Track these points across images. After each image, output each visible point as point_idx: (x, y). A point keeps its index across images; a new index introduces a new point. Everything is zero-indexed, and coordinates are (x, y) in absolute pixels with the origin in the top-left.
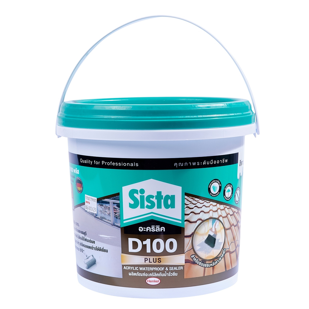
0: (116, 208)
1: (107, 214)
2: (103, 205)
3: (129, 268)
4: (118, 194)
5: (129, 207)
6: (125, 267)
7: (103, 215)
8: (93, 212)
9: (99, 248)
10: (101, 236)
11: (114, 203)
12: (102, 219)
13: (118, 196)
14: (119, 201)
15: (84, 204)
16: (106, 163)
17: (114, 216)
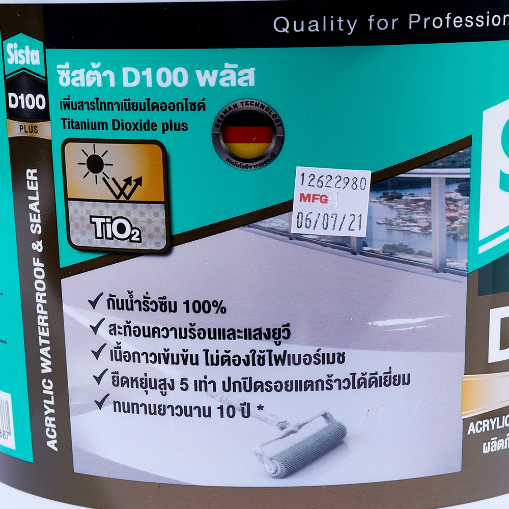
0: (455, 201)
1: (416, 229)
2: (400, 197)
3: (484, 426)
4: (467, 142)
5: (500, 188)
6: (472, 424)
7: (397, 238)
8: (345, 233)
9: (367, 377)
10: (380, 323)
11: (449, 181)
12: (392, 254)
13: (467, 150)
14: (467, 170)
15: (286, 207)
16: (426, 20)
17: (445, 233)
